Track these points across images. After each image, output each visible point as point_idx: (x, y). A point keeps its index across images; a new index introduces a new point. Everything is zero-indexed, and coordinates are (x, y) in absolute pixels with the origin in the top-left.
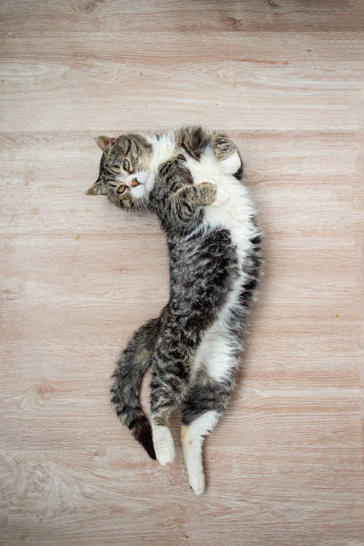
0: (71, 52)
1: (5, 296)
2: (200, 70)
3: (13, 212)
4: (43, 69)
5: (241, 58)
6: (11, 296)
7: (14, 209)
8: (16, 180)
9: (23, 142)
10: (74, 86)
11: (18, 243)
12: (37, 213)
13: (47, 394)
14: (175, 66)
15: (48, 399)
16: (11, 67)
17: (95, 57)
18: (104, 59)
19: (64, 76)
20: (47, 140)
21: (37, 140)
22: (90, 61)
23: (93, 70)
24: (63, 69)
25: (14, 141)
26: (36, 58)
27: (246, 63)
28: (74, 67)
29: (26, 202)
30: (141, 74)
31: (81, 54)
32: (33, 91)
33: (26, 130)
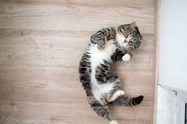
0: (67, 2)
1: (41, 86)
2: (113, 10)
3: (45, 58)
4: (58, 8)
5: (128, 6)
6: (43, 86)
7: (45, 57)
8: (46, 47)
9: (50, 34)
10: (68, 14)
11: (47, 68)
12: (53, 58)
13: (54, 121)
14: (104, 8)
15: (54, 122)
16: (47, 7)
17: (76, 4)
18: (79, 5)
19: (65, 11)
20: (58, 33)
21: (55, 33)
22: (74, 6)
23: (75, 9)
24: (65, 8)
25: (47, 33)
26: (56, 4)
27: (129, 8)
28: (68, 7)
29: (50, 54)
30: (92, 11)
31: (71, 3)
32: (54, 16)
33: (51, 29)
